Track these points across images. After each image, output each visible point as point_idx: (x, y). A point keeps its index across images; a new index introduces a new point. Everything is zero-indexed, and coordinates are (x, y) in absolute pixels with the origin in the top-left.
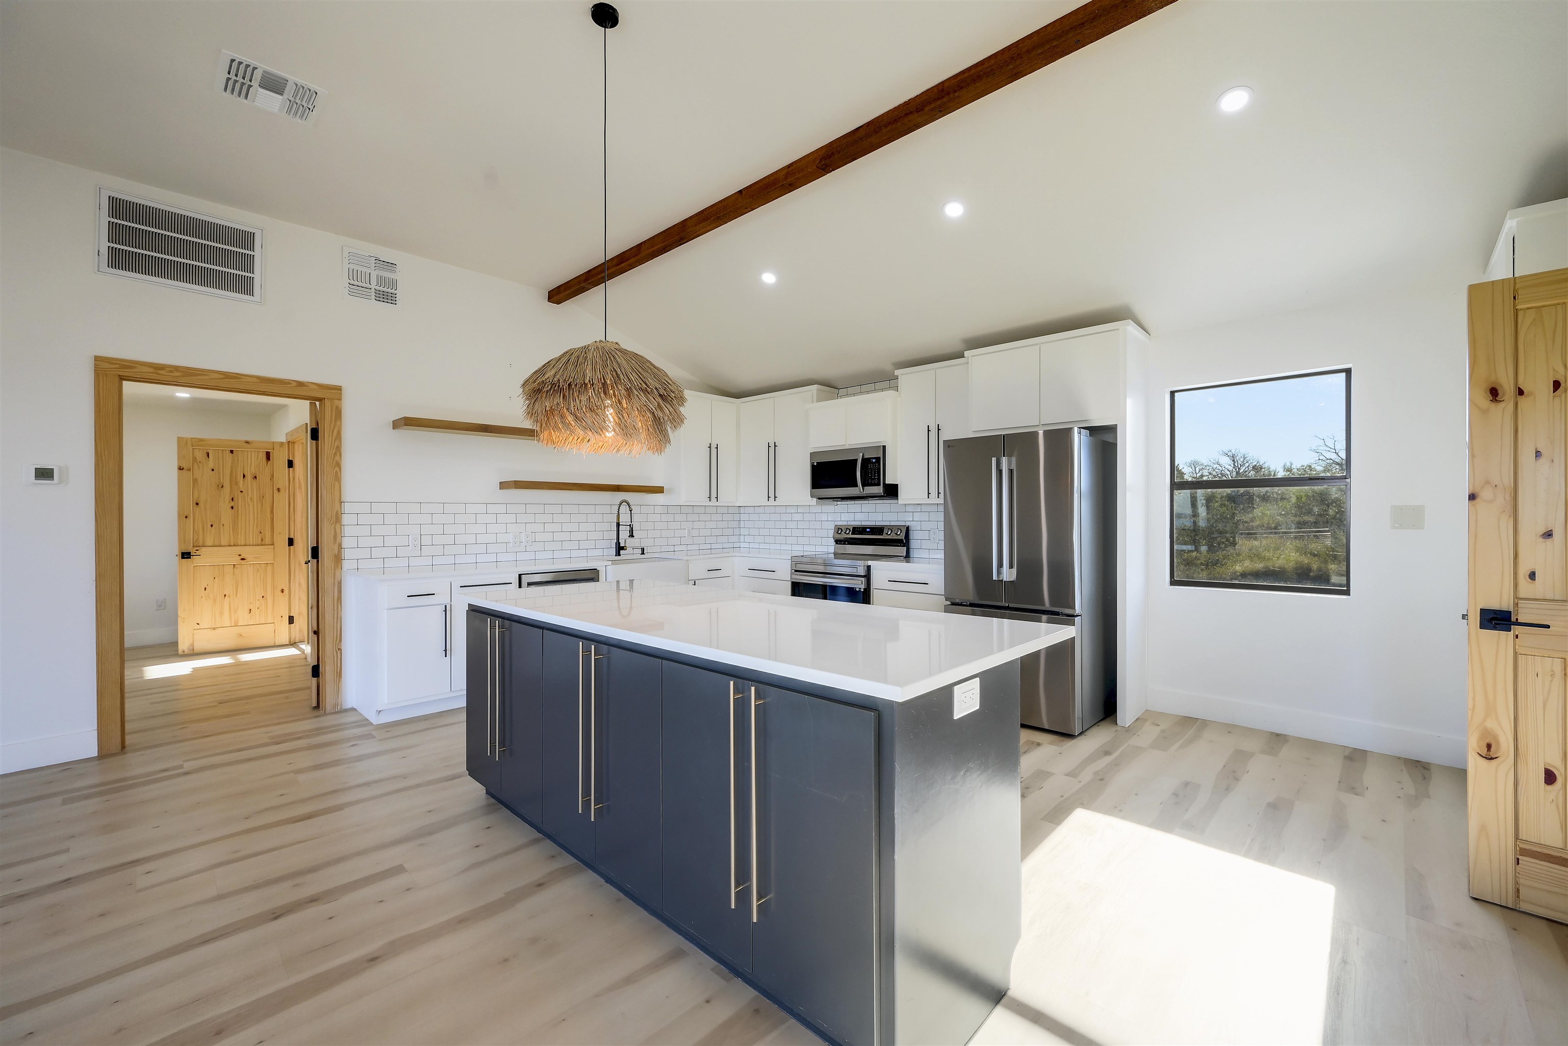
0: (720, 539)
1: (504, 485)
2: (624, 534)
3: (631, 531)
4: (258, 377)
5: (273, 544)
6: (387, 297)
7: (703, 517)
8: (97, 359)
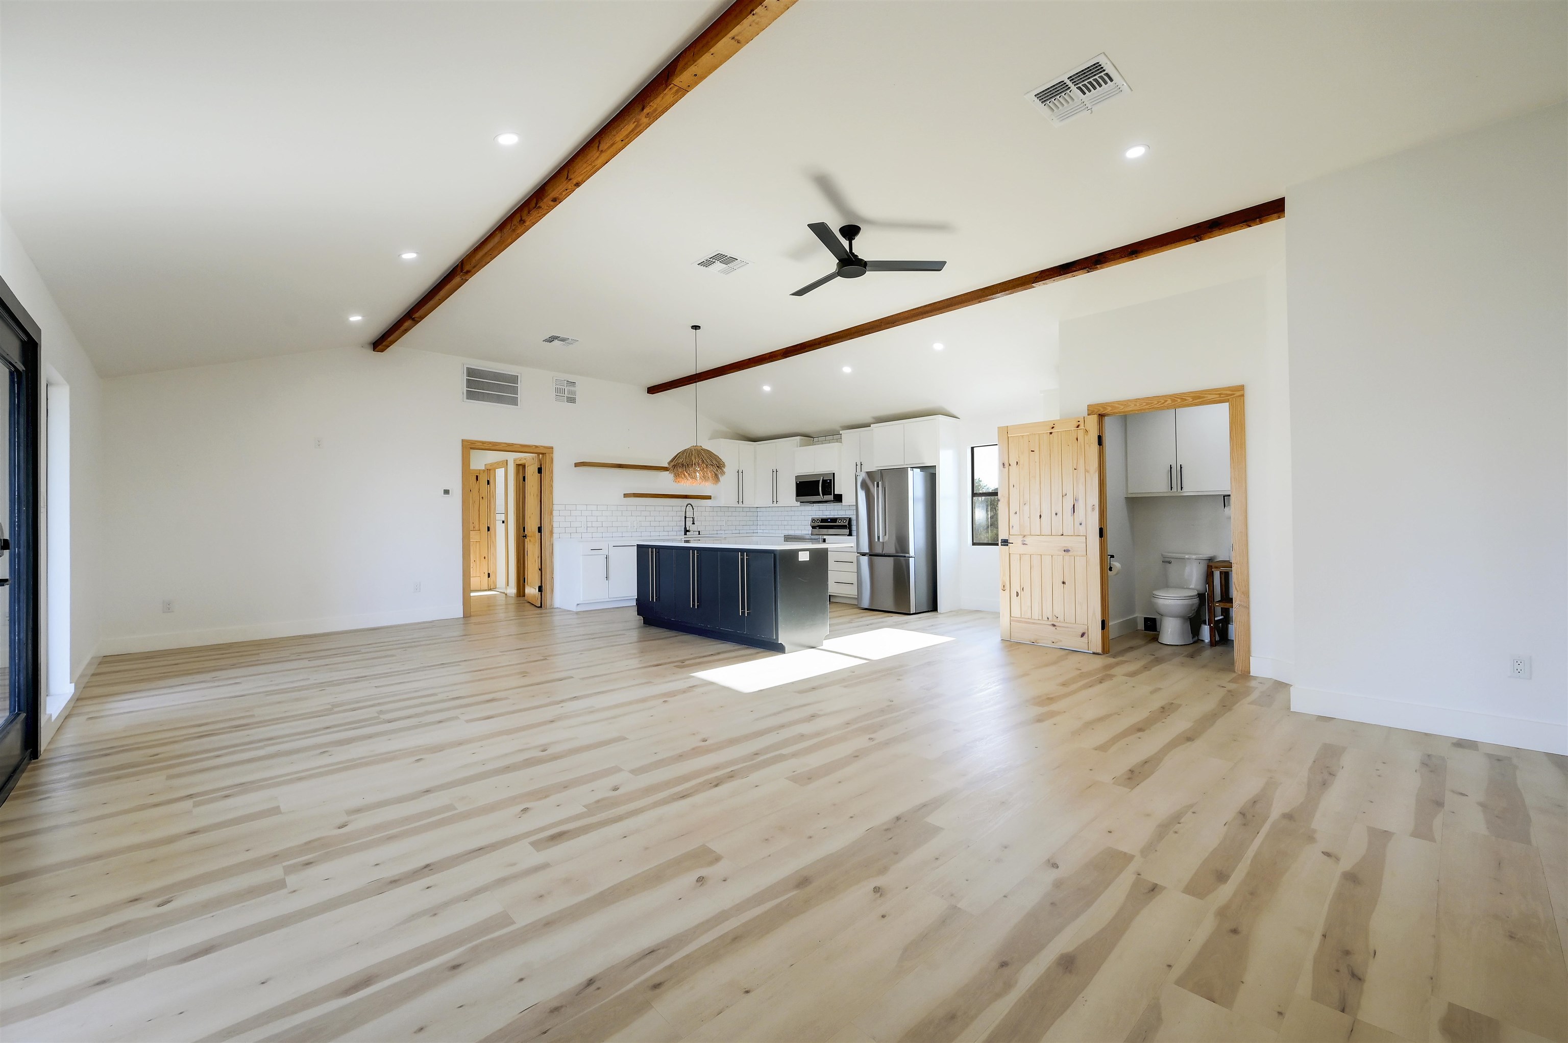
0: (745, 527)
1: (626, 495)
2: (689, 523)
3: (693, 521)
4: (521, 445)
5: (479, 530)
6: (572, 400)
7: (734, 514)
8: (463, 441)
